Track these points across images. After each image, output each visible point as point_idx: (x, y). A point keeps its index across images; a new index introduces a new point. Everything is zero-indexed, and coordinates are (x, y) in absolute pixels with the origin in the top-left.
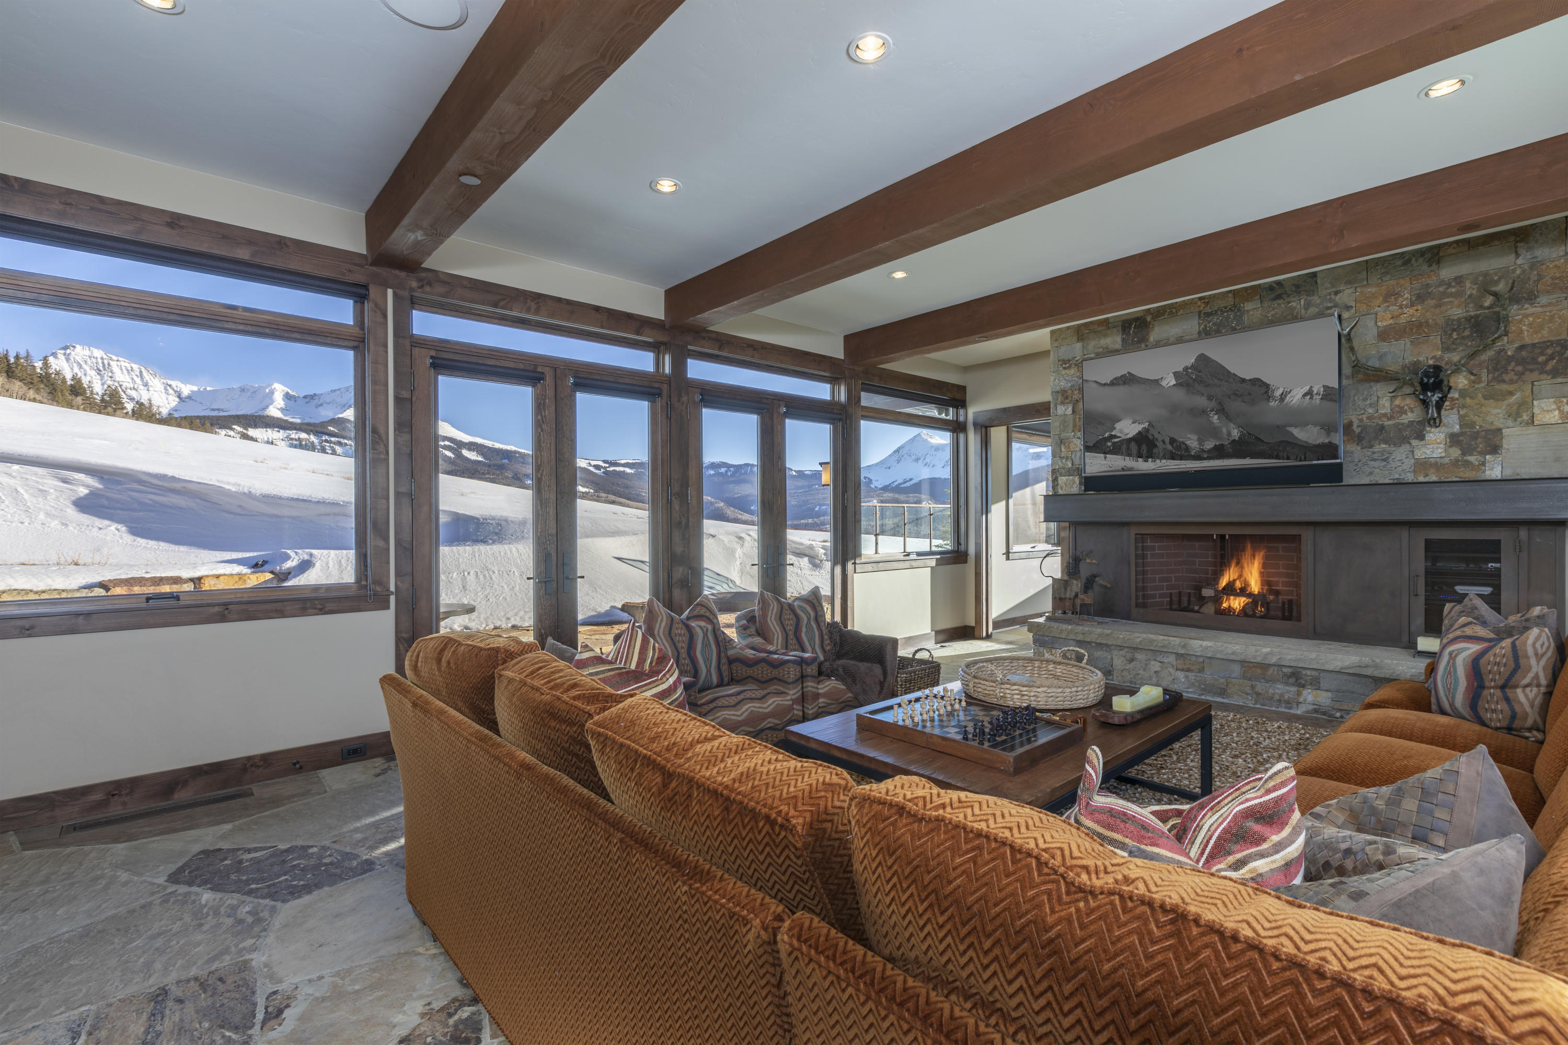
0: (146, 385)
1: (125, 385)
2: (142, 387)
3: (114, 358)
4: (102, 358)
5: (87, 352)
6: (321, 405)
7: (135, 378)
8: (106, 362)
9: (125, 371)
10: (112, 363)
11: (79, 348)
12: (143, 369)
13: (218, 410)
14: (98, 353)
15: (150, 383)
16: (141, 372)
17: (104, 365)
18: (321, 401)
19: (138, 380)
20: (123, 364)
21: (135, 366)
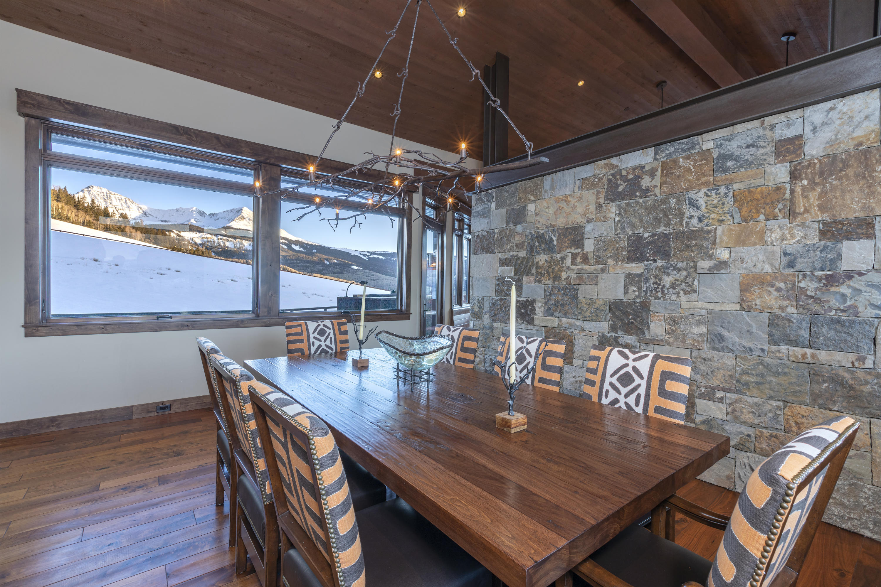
0: (128, 207)
1: (118, 207)
2: (126, 209)
3: (113, 193)
4: (106, 193)
5: (99, 190)
6: (218, 219)
7: (123, 203)
8: (108, 195)
9: (118, 200)
10: (111, 196)
11: (95, 187)
12: (127, 199)
13: (165, 221)
14: (105, 190)
15: (130, 206)
16: (126, 200)
17: (107, 197)
18: (218, 217)
19: (124, 205)
20: (117, 196)
21: (123, 198)
